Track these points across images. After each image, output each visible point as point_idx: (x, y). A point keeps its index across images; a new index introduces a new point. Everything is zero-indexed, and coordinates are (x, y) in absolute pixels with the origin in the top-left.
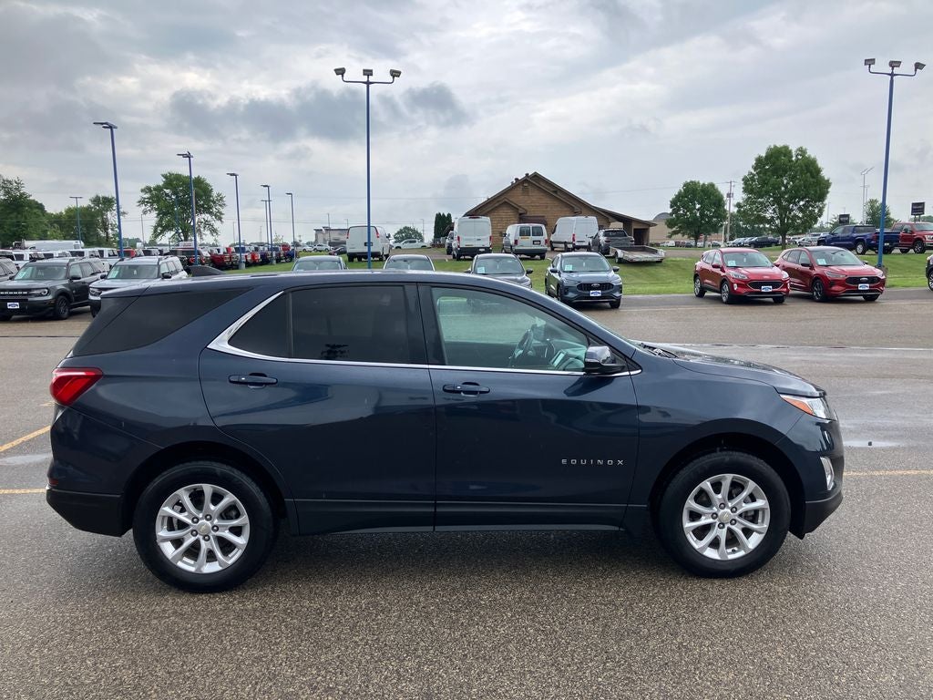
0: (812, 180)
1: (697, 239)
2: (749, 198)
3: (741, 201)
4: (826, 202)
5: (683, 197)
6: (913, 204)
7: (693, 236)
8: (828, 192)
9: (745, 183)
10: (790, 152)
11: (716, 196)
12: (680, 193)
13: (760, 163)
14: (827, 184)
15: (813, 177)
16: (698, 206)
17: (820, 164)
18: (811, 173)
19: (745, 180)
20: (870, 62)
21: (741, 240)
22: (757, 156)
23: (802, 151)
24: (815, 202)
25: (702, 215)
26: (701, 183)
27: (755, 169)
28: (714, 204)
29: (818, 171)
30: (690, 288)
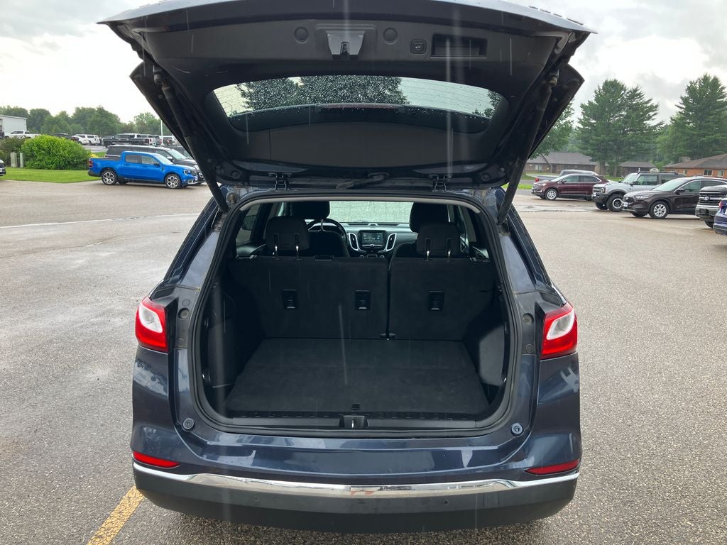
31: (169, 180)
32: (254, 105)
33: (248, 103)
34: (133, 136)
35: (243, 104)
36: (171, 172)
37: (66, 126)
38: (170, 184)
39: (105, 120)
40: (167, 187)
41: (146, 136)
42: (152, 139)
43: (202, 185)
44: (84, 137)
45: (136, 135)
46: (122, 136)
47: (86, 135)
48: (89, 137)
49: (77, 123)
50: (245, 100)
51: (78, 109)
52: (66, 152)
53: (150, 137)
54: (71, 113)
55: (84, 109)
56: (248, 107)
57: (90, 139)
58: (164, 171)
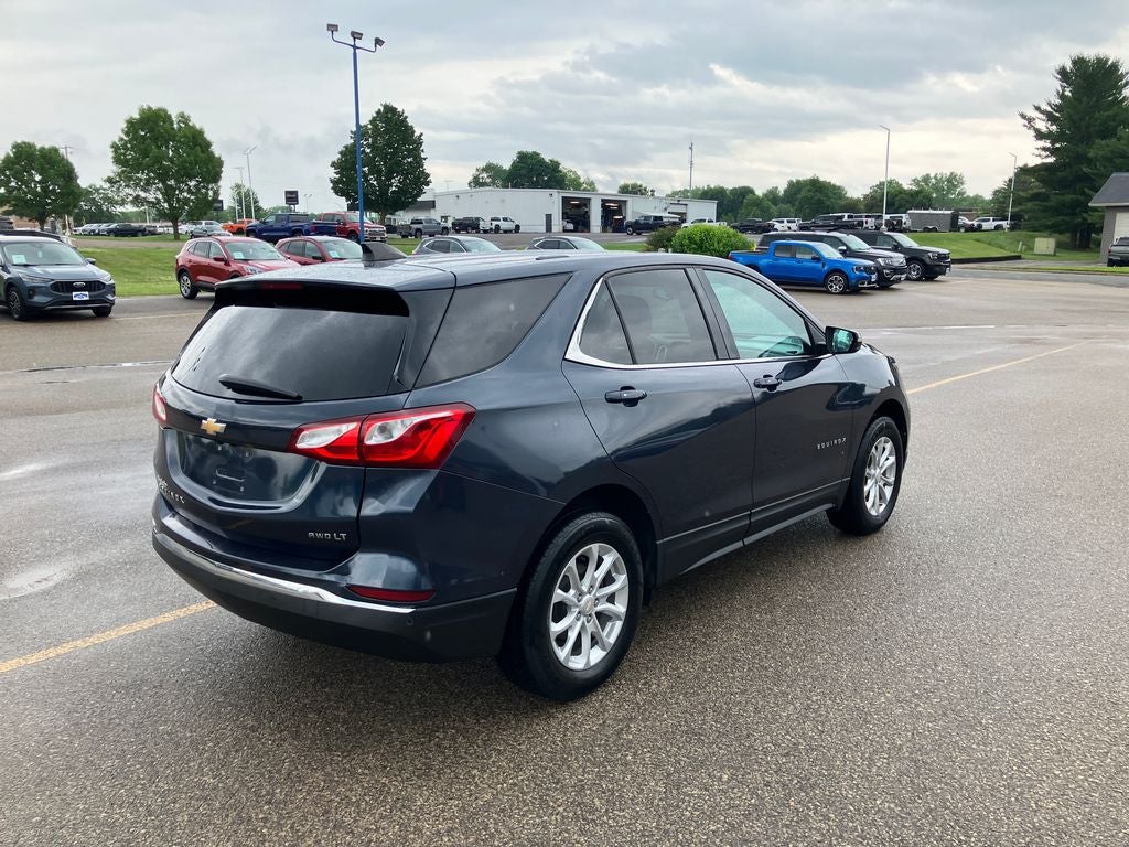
0: (202, 155)
1: (42, 222)
2: (123, 172)
3: (112, 175)
4: (220, 183)
5: (13, 163)
6: (287, 192)
7: (37, 219)
8: (221, 172)
9: (115, 152)
10: (169, 117)
11: (64, 166)
12: (8, 157)
13: (132, 126)
14: (220, 163)
15: (203, 152)
16: (38, 178)
17: (208, 136)
18: (201, 147)
19: (115, 147)
20: (333, 28)
21: (94, 226)
22: (128, 118)
23: (184, 119)
24: (208, 184)
25: (45, 189)
26: (38, 146)
27: (127, 134)
28: (63, 176)
29: (209, 145)
30: (172, 286)
31: (831, 281)
32: (1052, 152)
33: (1044, 149)
34: (842, 217)
35: (1037, 152)
36: (836, 270)
37: (768, 208)
38: (831, 287)
39: (819, 196)
40: (828, 292)
41: (861, 217)
42: (869, 220)
43: (893, 289)
44: (783, 222)
45: (846, 215)
46: (825, 219)
47: (785, 220)
48: (788, 222)
49: (787, 203)
50: (1042, 144)
51: (791, 183)
52: (721, 244)
53: (867, 217)
54: (782, 187)
55: (798, 182)
56: (1047, 156)
57: (790, 225)
58: (826, 268)
